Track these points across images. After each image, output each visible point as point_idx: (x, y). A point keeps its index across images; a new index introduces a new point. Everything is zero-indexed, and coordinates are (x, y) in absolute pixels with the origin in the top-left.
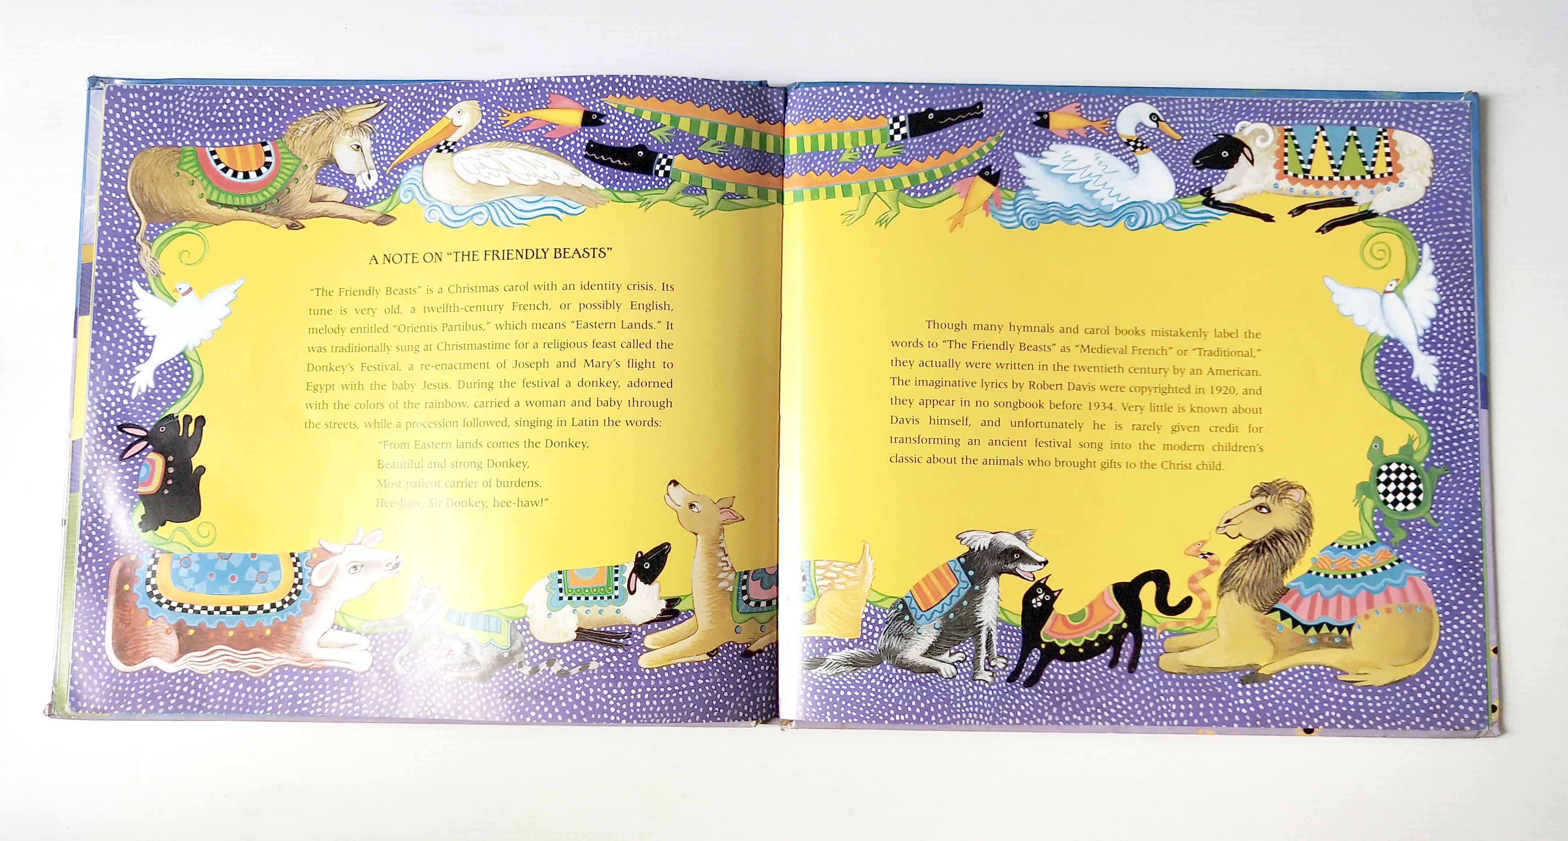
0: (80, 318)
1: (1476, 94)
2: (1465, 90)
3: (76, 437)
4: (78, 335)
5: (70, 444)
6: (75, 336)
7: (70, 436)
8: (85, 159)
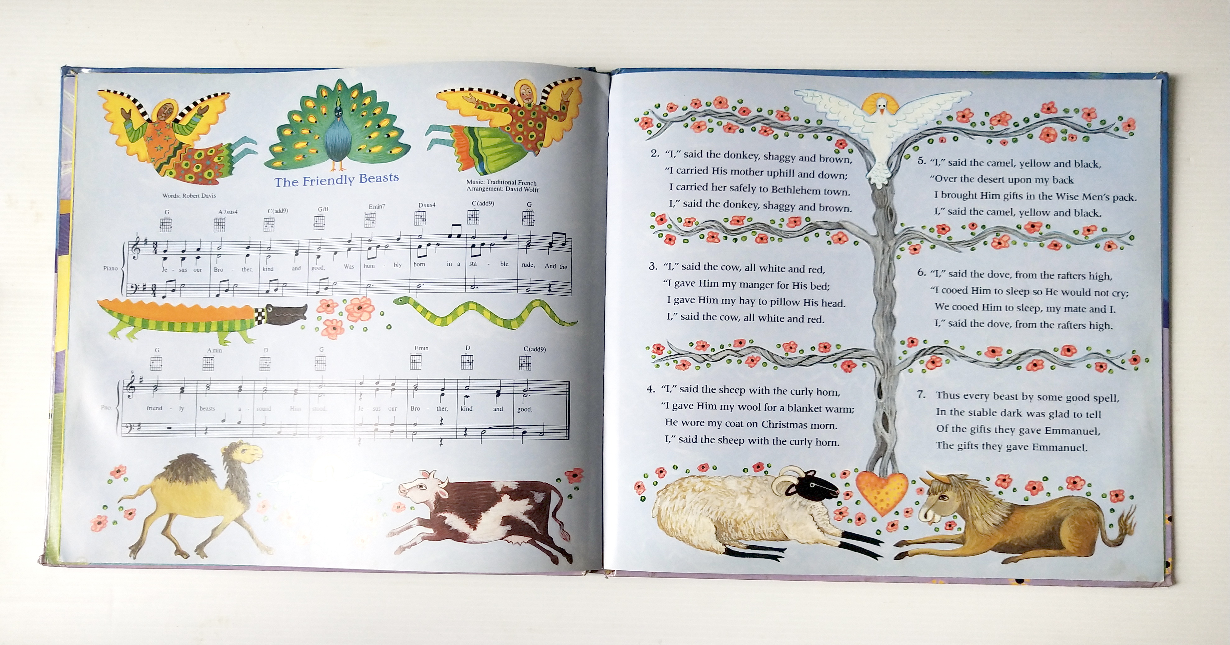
0: (60, 257)
1: (1166, 74)
2: (1157, 71)
3: (59, 349)
4: (59, 271)
5: (54, 354)
6: (56, 272)
7: (53, 349)
8: (61, 132)
